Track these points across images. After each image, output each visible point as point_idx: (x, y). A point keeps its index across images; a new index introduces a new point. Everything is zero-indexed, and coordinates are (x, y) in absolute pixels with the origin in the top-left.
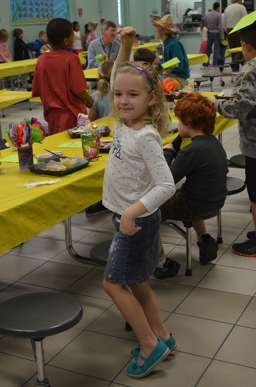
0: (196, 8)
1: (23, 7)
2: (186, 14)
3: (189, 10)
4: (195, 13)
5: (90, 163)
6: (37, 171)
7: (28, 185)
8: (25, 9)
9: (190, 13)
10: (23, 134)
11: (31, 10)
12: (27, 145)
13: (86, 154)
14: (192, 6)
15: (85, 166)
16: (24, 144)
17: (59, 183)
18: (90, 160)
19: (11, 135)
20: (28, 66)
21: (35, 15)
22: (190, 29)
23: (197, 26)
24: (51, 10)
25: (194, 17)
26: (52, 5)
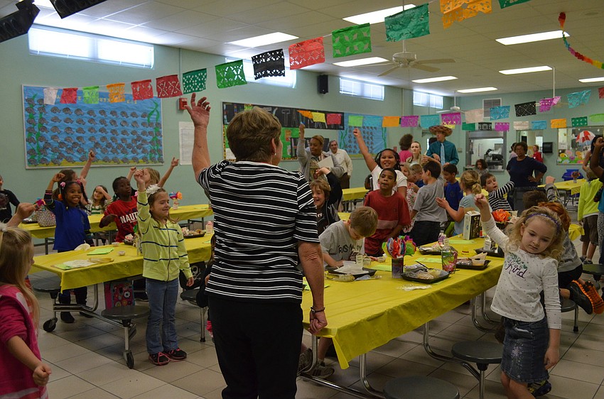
0: (496, 149)
1: (349, 144)
2: (487, 154)
3: (489, 150)
4: (496, 153)
5: (450, 276)
6: (408, 279)
7: (406, 288)
8: (350, 146)
9: (491, 153)
10: (399, 248)
11: (355, 147)
12: (401, 257)
13: (444, 267)
14: (493, 148)
15: (446, 277)
16: (399, 255)
17: (430, 288)
18: (450, 272)
19: (389, 248)
20: (355, 194)
21: (357, 151)
22: (492, 167)
23: (497, 164)
24: (371, 147)
25: (494, 157)
26: (372, 143)
